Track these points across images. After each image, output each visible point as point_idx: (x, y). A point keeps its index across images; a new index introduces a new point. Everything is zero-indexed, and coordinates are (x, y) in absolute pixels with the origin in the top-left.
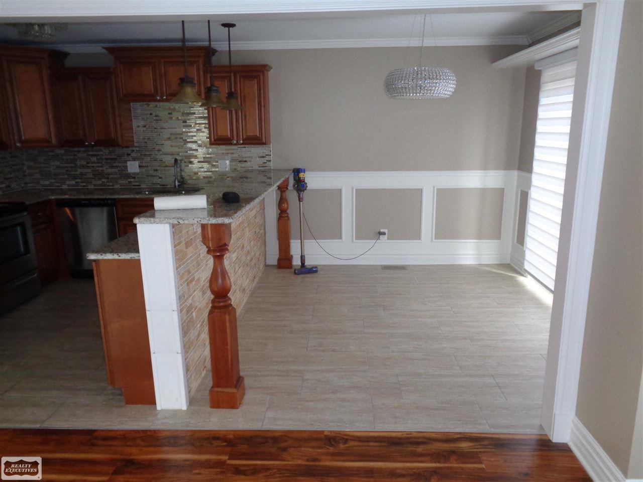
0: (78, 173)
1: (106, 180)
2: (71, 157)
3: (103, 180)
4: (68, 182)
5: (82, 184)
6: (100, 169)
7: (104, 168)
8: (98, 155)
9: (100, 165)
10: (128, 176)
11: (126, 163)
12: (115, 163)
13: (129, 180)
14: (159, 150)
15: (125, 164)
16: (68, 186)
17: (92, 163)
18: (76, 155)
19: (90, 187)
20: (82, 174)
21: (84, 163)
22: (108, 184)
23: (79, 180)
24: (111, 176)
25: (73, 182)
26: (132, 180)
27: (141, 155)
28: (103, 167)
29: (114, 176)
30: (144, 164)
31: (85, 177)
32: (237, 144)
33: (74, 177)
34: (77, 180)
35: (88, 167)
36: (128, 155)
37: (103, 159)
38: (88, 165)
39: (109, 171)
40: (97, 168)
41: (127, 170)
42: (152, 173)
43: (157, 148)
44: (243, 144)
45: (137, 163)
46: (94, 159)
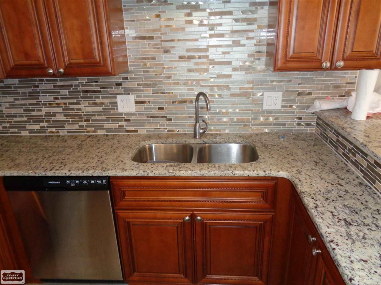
0: (43, 113)
1: (85, 124)
2: (30, 90)
3: (81, 124)
4: (29, 127)
5: (50, 130)
6: (75, 107)
7: (81, 106)
8: (71, 86)
9: (74, 101)
10: (118, 117)
11: (116, 97)
12: (99, 98)
13: (120, 123)
14: (169, 77)
15: (113, 100)
16: (30, 133)
17: (62, 98)
18: (38, 87)
19: (61, 134)
20: (48, 115)
21: (51, 98)
22: (88, 129)
23: (46, 124)
24: (93, 118)
25: (37, 127)
26: (125, 123)
27: (138, 85)
28: (79, 104)
29: (97, 118)
30: (142, 99)
31: (53, 118)
32: (333, 68)
33: (37, 120)
34: (42, 124)
35: (57, 104)
36: (119, 85)
37: (79, 92)
38: (57, 101)
39: (90, 110)
40: (71, 107)
41: (117, 109)
42: (155, 111)
43: (166, 73)
44: (344, 68)
45: (132, 98)
46: (65, 92)
